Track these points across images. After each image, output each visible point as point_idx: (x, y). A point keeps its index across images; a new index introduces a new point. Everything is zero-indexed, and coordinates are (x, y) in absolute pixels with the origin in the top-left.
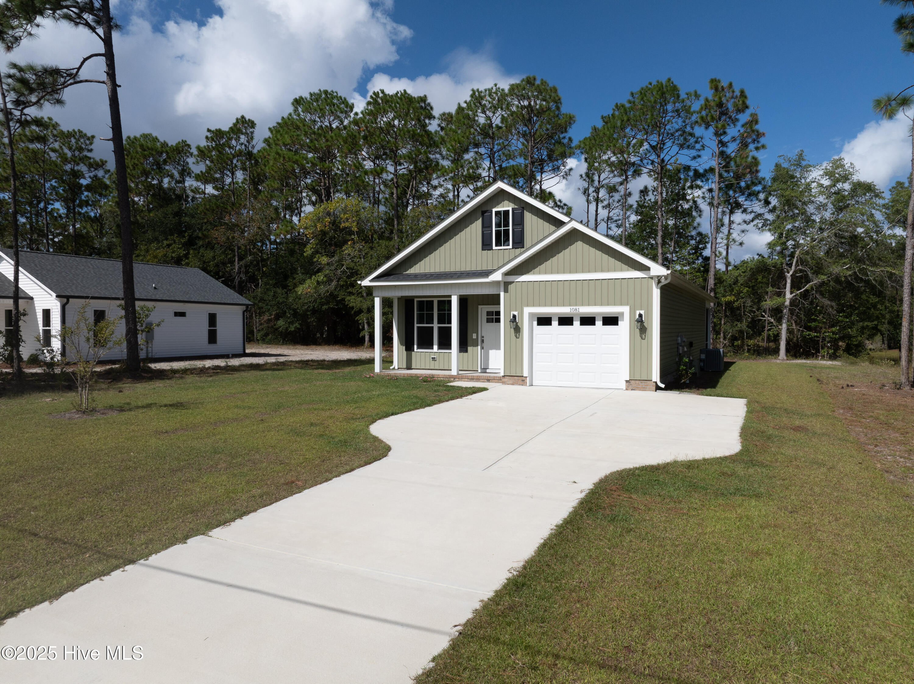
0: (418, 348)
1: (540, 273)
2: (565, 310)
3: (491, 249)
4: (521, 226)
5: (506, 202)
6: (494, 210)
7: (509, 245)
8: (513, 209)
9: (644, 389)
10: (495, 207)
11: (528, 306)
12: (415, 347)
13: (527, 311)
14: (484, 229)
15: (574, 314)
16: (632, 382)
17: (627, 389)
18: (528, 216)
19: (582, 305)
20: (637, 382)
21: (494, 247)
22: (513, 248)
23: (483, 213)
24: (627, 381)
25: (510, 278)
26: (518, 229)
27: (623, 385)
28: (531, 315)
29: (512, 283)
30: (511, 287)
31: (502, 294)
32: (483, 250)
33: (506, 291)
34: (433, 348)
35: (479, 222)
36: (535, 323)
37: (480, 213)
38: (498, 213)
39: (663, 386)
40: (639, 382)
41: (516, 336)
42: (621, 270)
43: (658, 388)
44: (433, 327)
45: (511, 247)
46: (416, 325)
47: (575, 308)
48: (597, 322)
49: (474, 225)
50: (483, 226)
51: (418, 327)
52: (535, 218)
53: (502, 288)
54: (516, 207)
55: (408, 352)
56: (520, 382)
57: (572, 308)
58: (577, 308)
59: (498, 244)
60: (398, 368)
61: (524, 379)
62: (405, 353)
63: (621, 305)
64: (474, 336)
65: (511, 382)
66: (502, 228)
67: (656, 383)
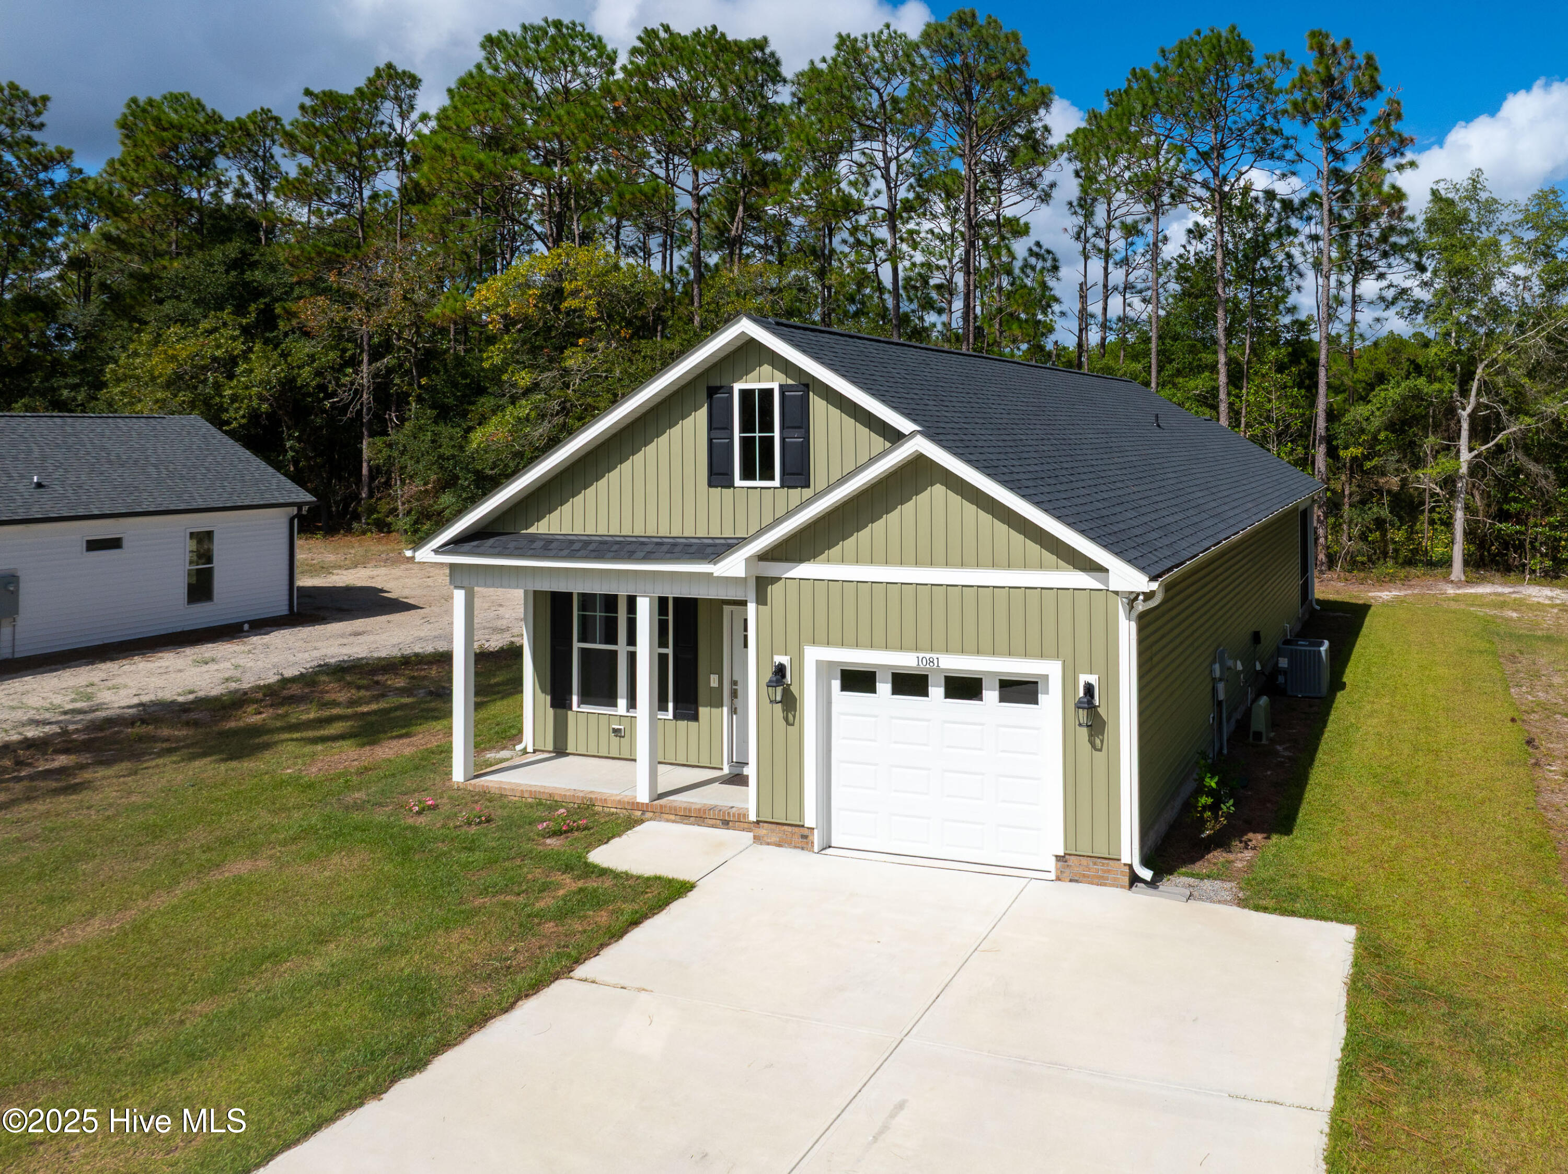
0: (582, 702)
1: (842, 560)
2: (907, 661)
3: (730, 484)
4: (803, 432)
5: (766, 369)
6: (737, 387)
7: (772, 478)
8: (781, 386)
9: (1100, 881)
10: (739, 379)
11: (814, 643)
12: (575, 699)
13: (814, 655)
14: (716, 433)
15: (930, 670)
16: (1072, 861)
17: (1058, 879)
18: (817, 405)
19: (947, 651)
20: (1084, 861)
21: (738, 482)
22: (782, 486)
23: (712, 392)
24: (1058, 858)
25: (771, 569)
26: (796, 437)
27: (1050, 868)
28: (825, 665)
29: (776, 580)
30: (775, 591)
31: (752, 609)
32: (710, 485)
33: (761, 600)
34: (615, 705)
35: (702, 414)
36: (836, 684)
37: (704, 395)
38: (746, 395)
39: (1147, 875)
40: (1090, 861)
41: (786, 719)
43: (1135, 880)
44: (615, 653)
45: (777, 483)
46: (576, 645)
47: (928, 656)
48: (985, 693)
49: (688, 422)
50: (711, 427)
51: (583, 651)
52: (835, 412)
53: (752, 594)
54: (790, 382)
55: (559, 711)
56: (797, 839)
57: (921, 655)
58: (935, 656)
59: (748, 474)
60: (535, 751)
61: (806, 832)
62: (551, 712)
63: (1042, 655)
64: (714, 681)
65: (774, 839)
66: (757, 435)
67: (1130, 867)
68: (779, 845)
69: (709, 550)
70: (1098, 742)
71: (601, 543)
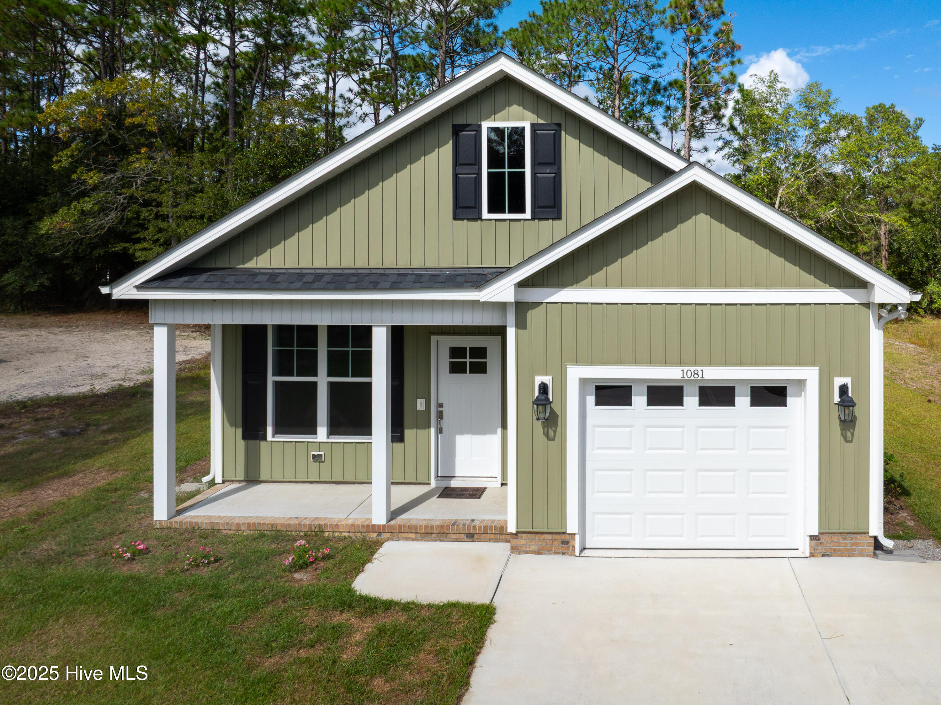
0: (277, 432)
1: (606, 285)
2: (665, 374)
3: (479, 218)
4: (554, 169)
5: (515, 109)
6: (486, 125)
7: (523, 211)
8: (533, 126)
9: (849, 553)
10: (487, 117)
11: (577, 362)
12: (270, 430)
13: (575, 373)
14: (460, 170)
15: (683, 380)
16: (825, 539)
17: (812, 555)
18: (570, 144)
19: (710, 363)
20: (835, 538)
21: (486, 215)
22: (533, 218)
23: (457, 130)
24: (812, 538)
26: (547, 174)
27: (805, 547)
28: (584, 382)
29: (536, 304)
30: (532, 315)
31: (511, 332)
32: (456, 217)
33: (521, 324)
34: (315, 433)
35: (446, 151)
36: (591, 399)
37: (447, 130)
38: (494, 133)
39: (889, 543)
40: (840, 538)
41: (547, 435)
42: (800, 285)
43: (879, 549)
44: (315, 384)
45: (528, 215)
46: (271, 379)
47: (693, 368)
48: (737, 400)
49: (431, 158)
50: (457, 162)
53: (511, 318)
54: (541, 121)
55: (252, 442)
56: (557, 545)
57: (686, 368)
58: (699, 368)
59: (495, 207)
60: (224, 482)
61: (567, 538)
62: (241, 444)
64: (421, 404)
65: (535, 547)
66: (506, 170)
67: (875, 538)
68: (538, 553)
69: (459, 279)
70: (849, 435)
71: (335, 275)
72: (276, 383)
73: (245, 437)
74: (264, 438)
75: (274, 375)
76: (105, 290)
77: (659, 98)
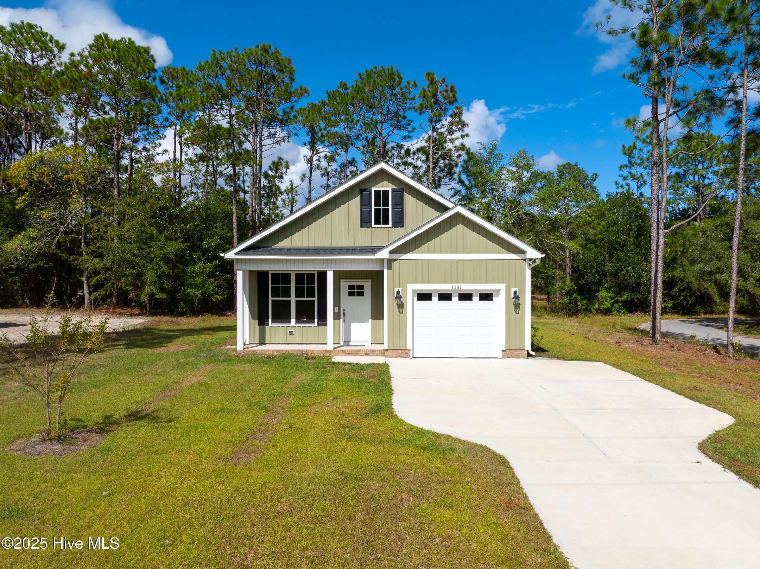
0: (273, 322)
1: (423, 252)
2: (446, 288)
3: (371, 226)
4: (401, 207)
5: (385, 183)
6: (373, 189)
7: (388, 223)
8: (392, 189)
9: (518, 357)
10: (374, 186)
11: (411, 283)
12: (270, 321)
13: (411, 287)
14: (363, 207)
15: (453, 291)
16: (508, 351)
17: (503, 358)
18: (407, 197)
19: (463, 283)
20: (512, 351)
21: (373, 225)
22: (392, 227)
23: (362, 191)
24: (503, 351)
25: (395, 256)
26: (398, 209)
27: (500, 354)
28: (413, 291)
29: (396, 260)
30: (394, 264)
31: (386, 271)
32: (361, 227)
33: (389, 268)
34: (289, 322)
35: (358, 199)
36: (416, 298)
37: (358, 192)
38: (377, 193)
39: (533, 353)
40: (514, 351)
41: (400, 312)
42: (498, 252)
43: (529, 355)
44: (290, 301)
45: (390, 225)
46: (270, 299)
47: (456, 285)
48: (473, 298)
49: (351, 202)
50: (362, 204)
52: (414, 200)
53: (385, 265)
54: (395, 188)
55: (262, 327)
57: (454, 285)
58: (459, 285)
59: (377, 222)
60: (249, 344)
62: (257, 327)
63: (498, 283)
64: (336, 309)
66: (382, 207)
67: (528, 351)
68: (396, 357)
69: (364, 251)
70: (517, 311)
72: (273, 301)
73: (259, 324)
74: (268, 325)
75: (272, 297)
76: (222, 255)
77: (410, 160)
